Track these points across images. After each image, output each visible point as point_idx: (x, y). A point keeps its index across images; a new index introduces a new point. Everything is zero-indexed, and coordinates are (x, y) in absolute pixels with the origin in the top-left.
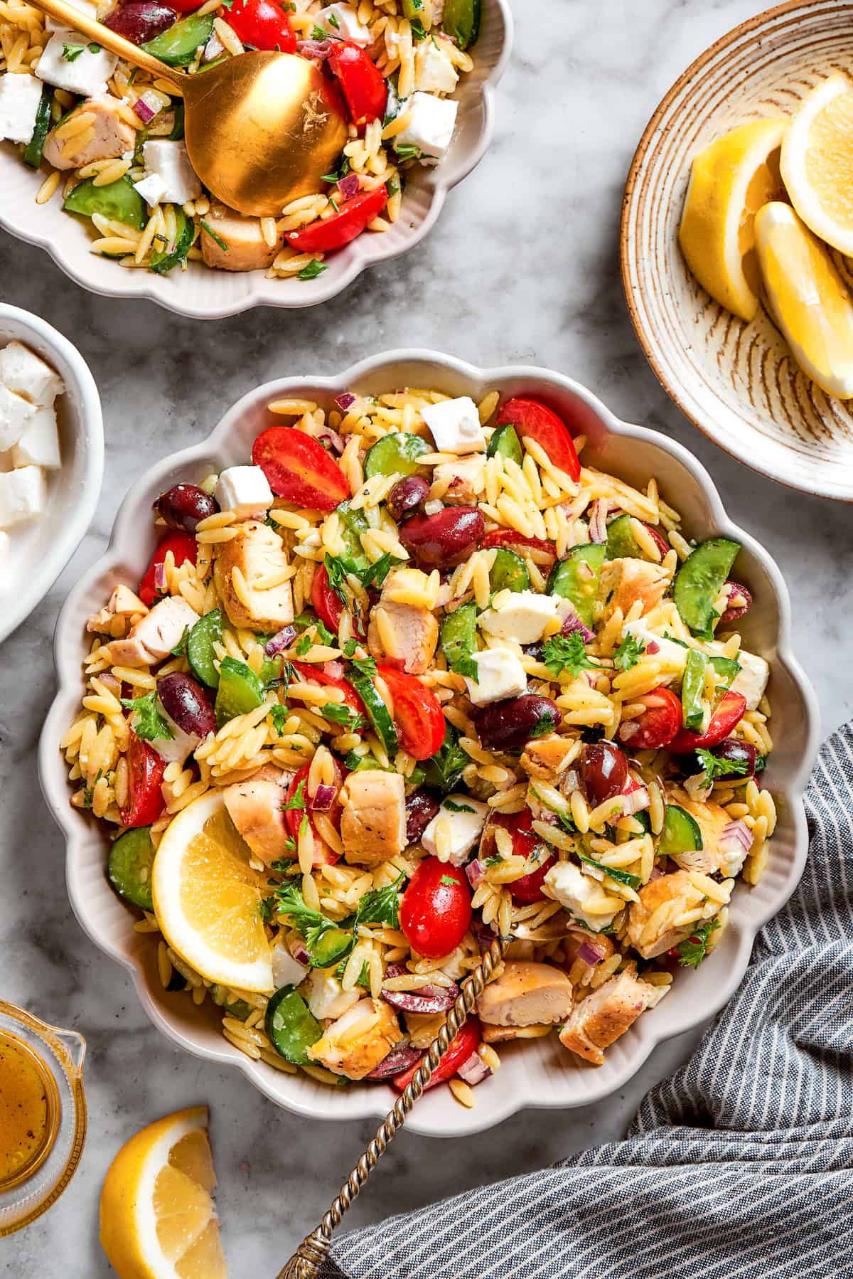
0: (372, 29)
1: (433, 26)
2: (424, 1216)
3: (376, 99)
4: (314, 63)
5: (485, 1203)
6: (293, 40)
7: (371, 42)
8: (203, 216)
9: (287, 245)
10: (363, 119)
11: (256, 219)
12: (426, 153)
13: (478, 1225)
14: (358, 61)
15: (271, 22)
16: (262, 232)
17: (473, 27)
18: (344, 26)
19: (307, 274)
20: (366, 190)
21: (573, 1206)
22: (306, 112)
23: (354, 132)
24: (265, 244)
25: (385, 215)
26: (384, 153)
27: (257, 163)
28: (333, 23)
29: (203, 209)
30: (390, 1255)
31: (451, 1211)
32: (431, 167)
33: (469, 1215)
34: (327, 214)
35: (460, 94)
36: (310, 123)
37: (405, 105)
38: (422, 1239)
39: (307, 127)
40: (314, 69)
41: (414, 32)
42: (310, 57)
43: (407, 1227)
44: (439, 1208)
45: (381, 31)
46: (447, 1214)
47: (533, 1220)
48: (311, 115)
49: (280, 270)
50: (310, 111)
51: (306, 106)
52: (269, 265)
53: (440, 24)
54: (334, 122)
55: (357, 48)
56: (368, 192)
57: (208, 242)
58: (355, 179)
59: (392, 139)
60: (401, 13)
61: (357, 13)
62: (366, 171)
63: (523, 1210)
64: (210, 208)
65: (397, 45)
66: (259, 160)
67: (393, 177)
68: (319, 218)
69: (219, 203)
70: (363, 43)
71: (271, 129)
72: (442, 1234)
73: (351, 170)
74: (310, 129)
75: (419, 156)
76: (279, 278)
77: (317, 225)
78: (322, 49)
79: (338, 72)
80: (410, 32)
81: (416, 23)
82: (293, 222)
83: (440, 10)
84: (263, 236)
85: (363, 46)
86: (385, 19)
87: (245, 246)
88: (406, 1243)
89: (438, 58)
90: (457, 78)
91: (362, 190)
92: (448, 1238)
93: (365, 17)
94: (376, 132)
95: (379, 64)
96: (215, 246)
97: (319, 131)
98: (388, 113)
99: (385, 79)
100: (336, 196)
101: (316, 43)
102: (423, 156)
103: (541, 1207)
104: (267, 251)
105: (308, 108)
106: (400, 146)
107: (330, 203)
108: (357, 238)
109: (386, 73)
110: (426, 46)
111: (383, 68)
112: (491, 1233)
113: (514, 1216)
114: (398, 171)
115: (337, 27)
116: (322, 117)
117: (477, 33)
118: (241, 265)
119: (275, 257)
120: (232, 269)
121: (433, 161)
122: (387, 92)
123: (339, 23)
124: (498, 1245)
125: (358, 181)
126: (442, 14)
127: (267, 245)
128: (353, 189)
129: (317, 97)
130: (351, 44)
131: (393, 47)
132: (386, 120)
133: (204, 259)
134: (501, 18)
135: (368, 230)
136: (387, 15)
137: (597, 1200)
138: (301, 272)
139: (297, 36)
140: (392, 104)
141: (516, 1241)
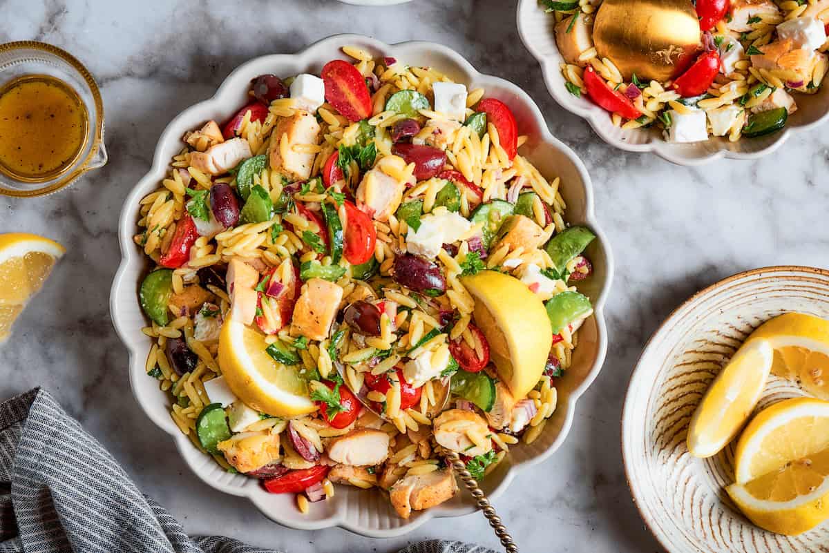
0: (734, 73)
1: (750, 108)
2: (86, 438)
3: (691, 90)
4: (700, 44)
5: (111, 469)
6: (710, 27)
7: (726, 75)
8: (582, 12)
9: (583, 68)
10: (677, 87)
11: (592, 44)
12: (670, 131)
13: (97, 471)
14: (711, 70)
15: (714, 9)
16: (585, 51)
17: (758, 132)
18: (730, 54)
19: (570, 87)
20: (634, 103)
21: (134, 521)
22: (668, 48)
23: (667, 85)
24: (579, 54)
25: (624, 121)
26: (662, 107)
27: (626, 30)
28: (728, 48)
29: (586, 9)
30: (54, 429)
31: (97, 452)
32: (663, 138)
33: (100, 463)
34: (611, 85)
35: (714, 140)
36: (662, 54)
37: (694, 108)
38: (73, 443)
39: (659, 53)
40: (696, 46)
41: (741, 98)
42: (703, 40)
43: (76, 431)
44: (96, 445)
45: (735, 78)
46: (94, 450)
47: (115, 502)
48: (667, 53)
49: (567, 69)
50: (670, 51)
51: (672, 47)
52: (567, 63)
53: (752, 113)
54: (669, 70)
55: (718, 66)
56: (634, 105)
57: (568, 21)
58: (638, 94)
59: (672, 108)
60: (750, 86)
61: (740, 60)
62: (646, 99)
63: (118, 493)
64: (589, 14)
65: (729, 90)
66: (627, 32)
67: (649, 118)
68: (607, 81)
69: (594, 19)
70: (724, 70)
71: (649, 32)
72: (81, 452)
73: (642, 89)
74: (658, 55)
75: (667, 128)
76: (562, 72)
77: (602, 81)
78: (710, 46)
79: (699, 60)
80: (740, 95)
81: (747, 97)
82: (598, 66)
83: (761, 109)
84: (583, 52)
85: (721, 70)
86: (743, 78)
87: (573, 43)
88: (66, 434)
89: (730, 118)
90: (723, 134)
91: (634, 101)
92: (81, 457)
93: (739, 65)
94: (671, 97)
95: (714, 85)
96: (567, 26)
97: (660, 62)
98: (686, 100)
99: (706, 92)
100: (624, 87)
101: (713, 41)
102: (668, 131)
103: (125, 503)
104: (576, 59)
105: (671, 49)
106: (669, 114)
107: (618, 84)
108: (604, 109)
109: (710, 91)
110: (736, 110)
111: (713, 88)
112: (95, 480)
113: (112, 489)
114: (654, 120)
115: (727, 51)
116: (669, 60)
117: (755, 136)
118: (562, 46)
119: (574, 64)
120: (558, 42)
121: (667, 138)
122: (699, 95)
123: (729, 51)
124: (90, 488)
125: (637, 96)
126: (760, 112)
127: (579, 56)
128: (632, 95)
129: (680, 52)
130: (720, 62)
131: (727, 89)
132: (681, 101)
133: (558, 24)
134: (769, 145)
135: (611, 114)
136: (746, 79)
137: (145, 532)
138: (571, 83)
139: (713, 29)
140: (692, 100)
141: (97, 497)
